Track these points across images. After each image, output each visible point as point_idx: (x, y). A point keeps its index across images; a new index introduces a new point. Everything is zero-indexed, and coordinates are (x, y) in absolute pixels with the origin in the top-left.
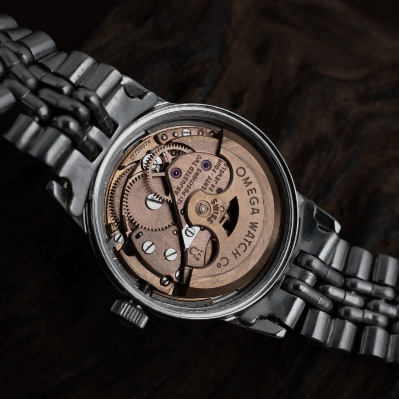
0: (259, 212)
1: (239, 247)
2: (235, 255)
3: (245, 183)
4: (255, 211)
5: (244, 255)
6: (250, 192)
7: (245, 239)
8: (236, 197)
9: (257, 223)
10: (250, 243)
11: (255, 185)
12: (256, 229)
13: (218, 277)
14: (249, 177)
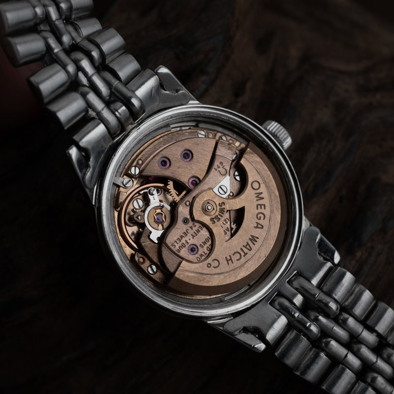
0: (262, 228)
1: (233, 255)
2: (228, 261)
3: (257, 197)
4: (259, 226)
5: (236, 264)
6: (259, 206)
7: (241, 249)
8: (244, 207)
9: (258, 238)
10: (246, 254)
11: (266, 202)
12: (255, 243)
13: (205, 276)
14: (262, 193)
